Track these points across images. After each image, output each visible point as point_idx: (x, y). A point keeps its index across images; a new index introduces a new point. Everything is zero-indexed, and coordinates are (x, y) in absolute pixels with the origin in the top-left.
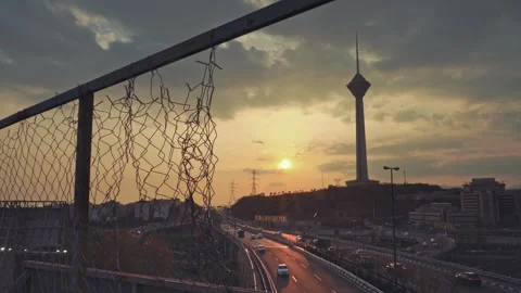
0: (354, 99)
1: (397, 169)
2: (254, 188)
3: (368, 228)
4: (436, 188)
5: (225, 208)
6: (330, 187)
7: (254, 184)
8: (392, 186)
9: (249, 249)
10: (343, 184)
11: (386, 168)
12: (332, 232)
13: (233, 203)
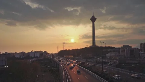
0: (92, 23)
1: (103, 42)
2: (64, 48)
3: (95, 59)
4: (114, 48)
5: (56, 53)
6: (85, 47)
7: (64, 47)
8: (102, 47)
9: (62, 65)
10: (89, 47)
11: (100, 42)
12: (86, 60)
13: (58, 52)
